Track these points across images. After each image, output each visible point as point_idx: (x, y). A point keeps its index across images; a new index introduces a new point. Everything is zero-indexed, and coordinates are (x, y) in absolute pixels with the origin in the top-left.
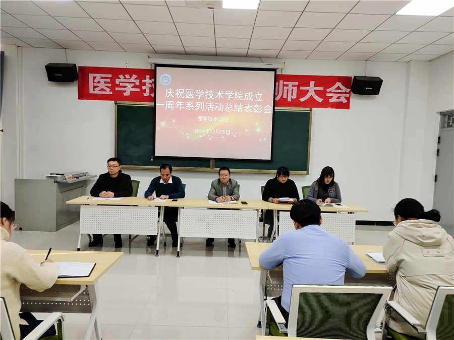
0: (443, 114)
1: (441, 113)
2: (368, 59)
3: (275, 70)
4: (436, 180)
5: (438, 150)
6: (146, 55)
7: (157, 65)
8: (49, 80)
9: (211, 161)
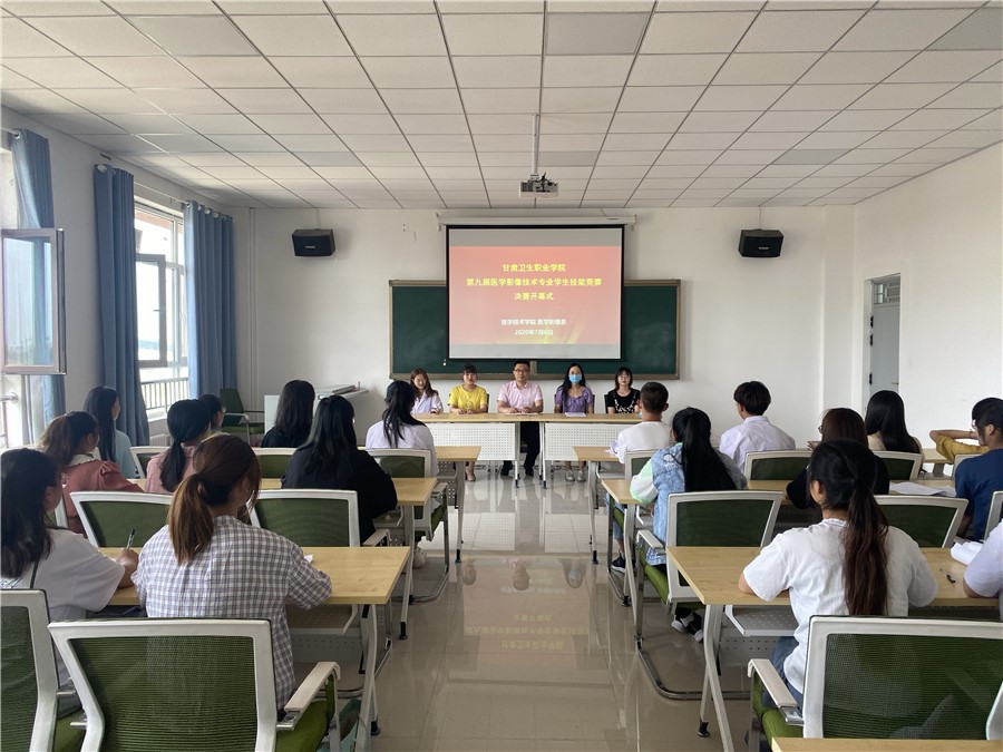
0: (876, 283)
1: (872, 280)
2: (762, 204)
3: (622, 226)
4: (871, 382)
5: (871, 337)
6: (433, 212)
7: (449, 227)
8: (296, 255)
9: (531, 362)
